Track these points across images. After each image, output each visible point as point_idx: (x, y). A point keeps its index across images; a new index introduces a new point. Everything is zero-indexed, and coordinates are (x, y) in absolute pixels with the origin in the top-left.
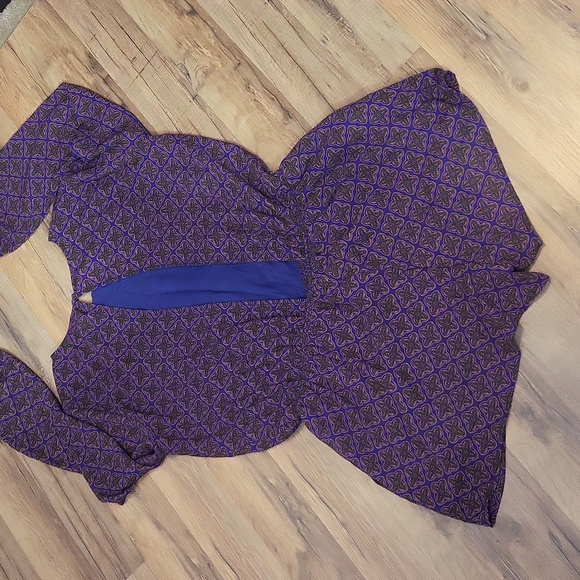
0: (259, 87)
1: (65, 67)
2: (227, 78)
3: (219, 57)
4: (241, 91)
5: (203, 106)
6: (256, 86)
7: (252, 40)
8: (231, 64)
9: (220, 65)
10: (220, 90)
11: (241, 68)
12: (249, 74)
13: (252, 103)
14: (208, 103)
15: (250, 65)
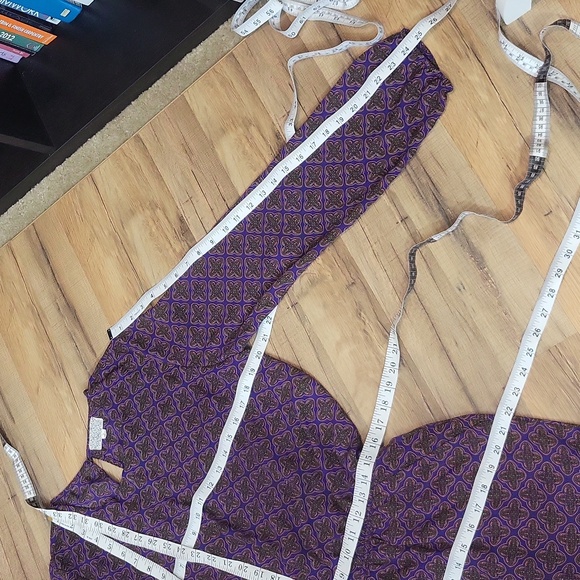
0: (372, 316)
1: (151, 223)
2: (337, 294)
3: (331, 267)
4: (350, 315)
5: (302, 318)
6: (368, 315)
7: (374, 260)
8: (343, 280)
9: (330, 278)
10: (325, 306)
11: (354, 288)
12: (362, 298)
13: (361, 335)
14: (309, 315)
15: (366, 289)
